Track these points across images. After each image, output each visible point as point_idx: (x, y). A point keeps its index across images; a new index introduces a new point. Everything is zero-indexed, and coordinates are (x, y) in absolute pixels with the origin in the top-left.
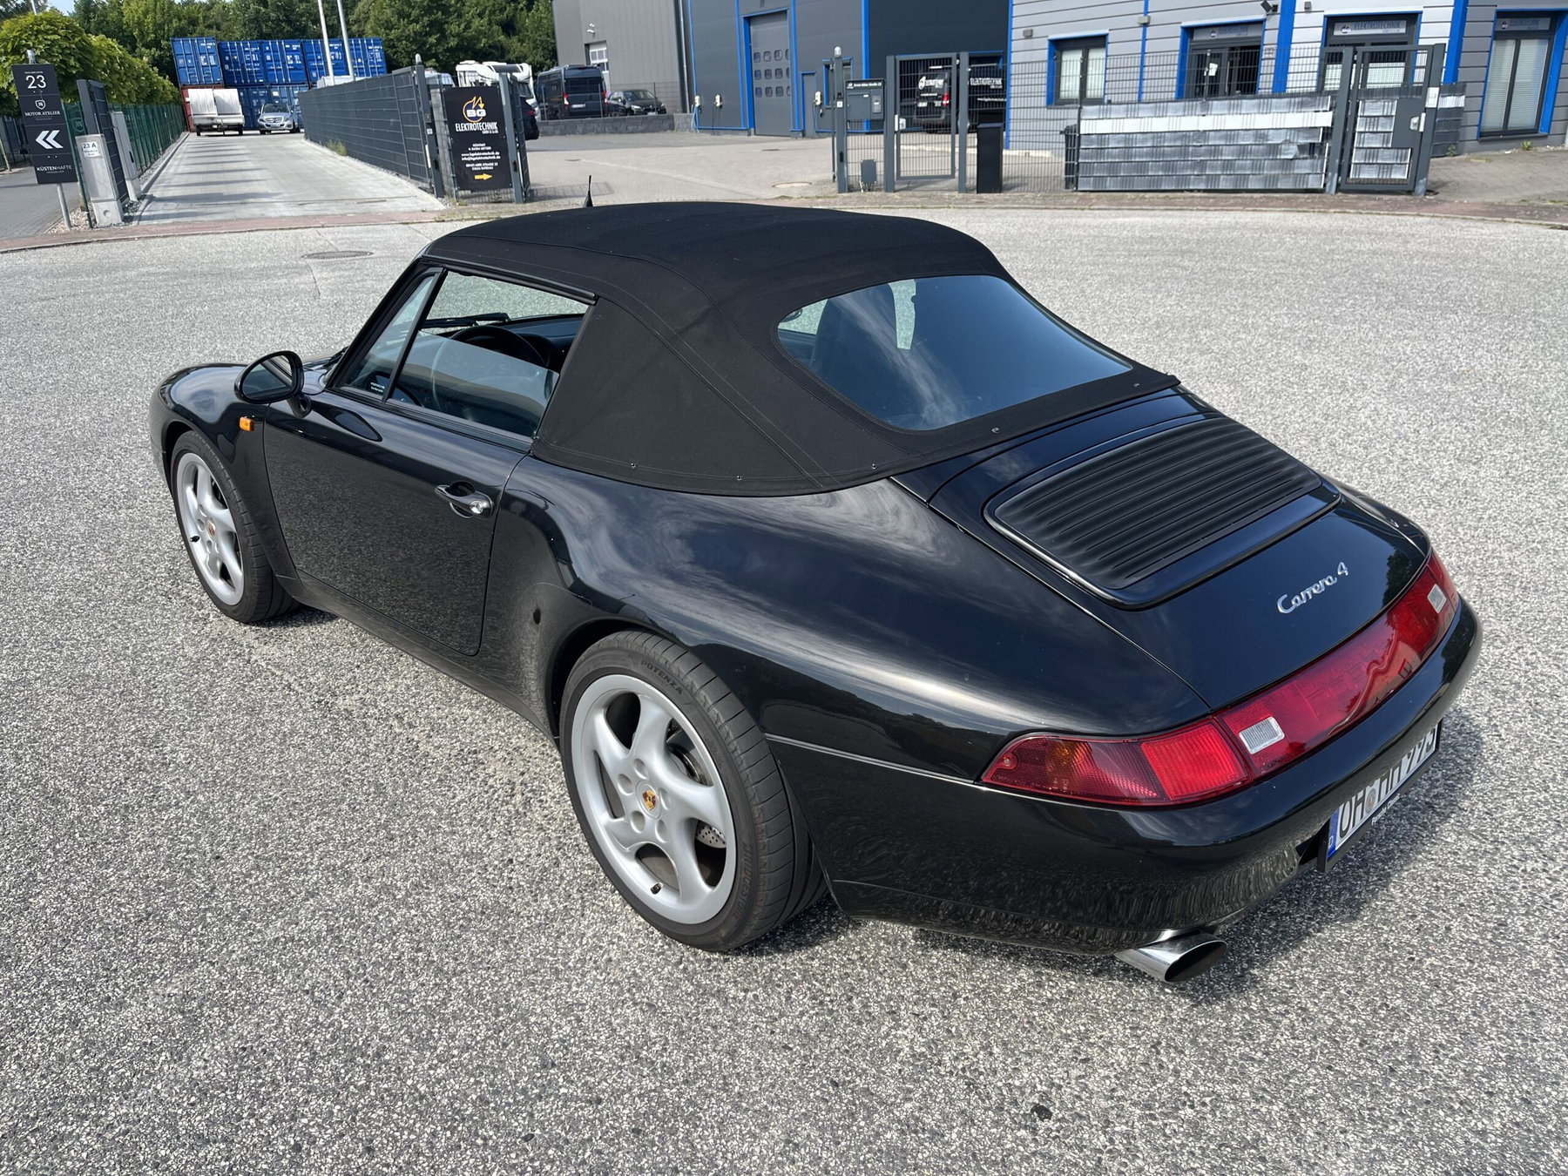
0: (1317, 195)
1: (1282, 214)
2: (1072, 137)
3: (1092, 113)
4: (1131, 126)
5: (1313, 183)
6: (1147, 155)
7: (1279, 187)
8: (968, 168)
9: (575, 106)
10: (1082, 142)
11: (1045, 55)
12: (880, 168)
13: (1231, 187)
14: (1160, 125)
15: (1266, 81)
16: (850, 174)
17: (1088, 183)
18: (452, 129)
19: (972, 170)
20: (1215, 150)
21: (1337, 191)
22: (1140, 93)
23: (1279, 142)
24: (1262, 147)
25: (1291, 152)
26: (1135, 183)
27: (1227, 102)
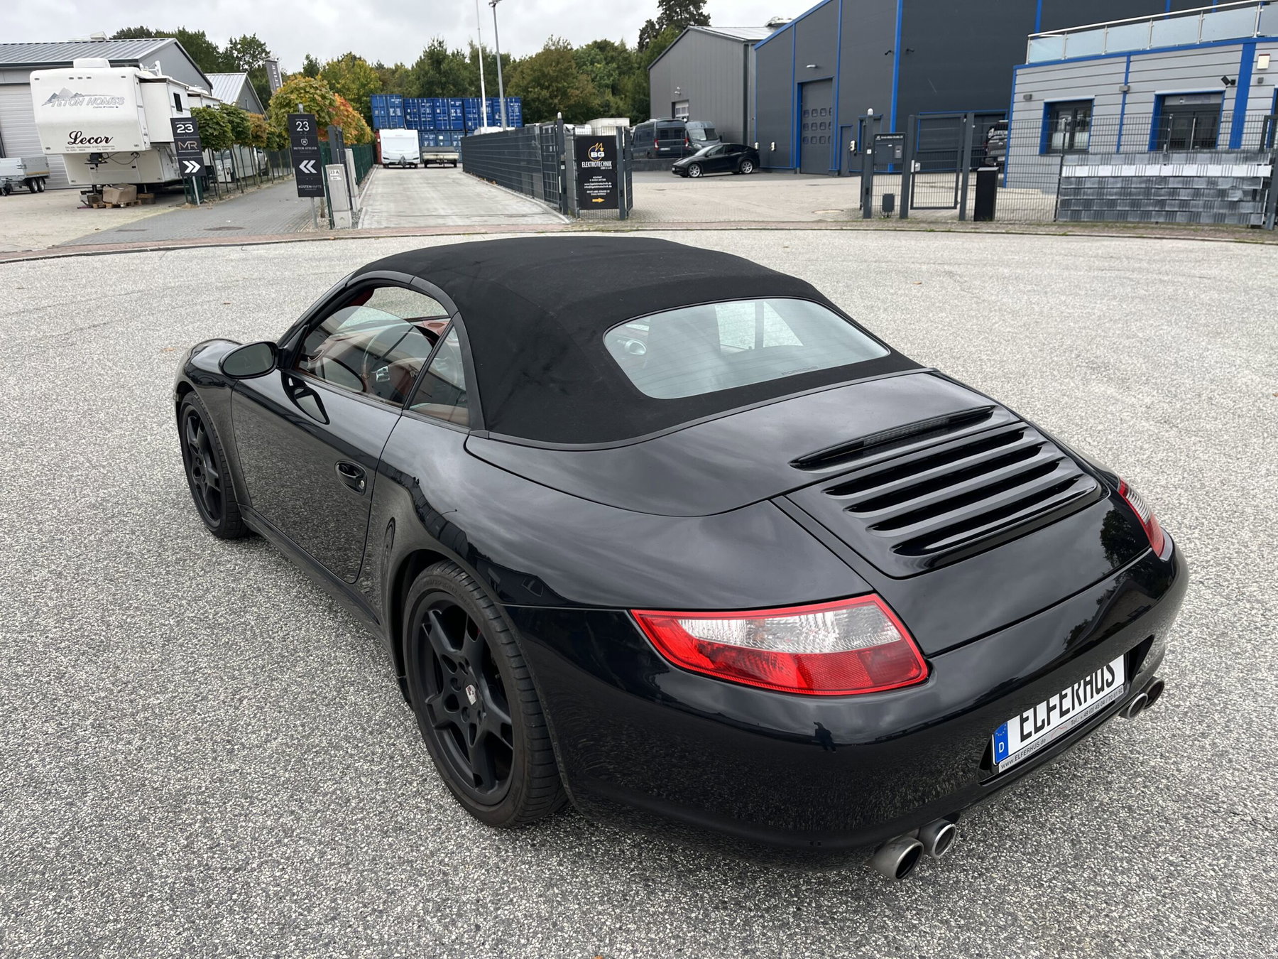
0: (1258, 230)
1: (1225, 244)
3: (1072, 161)
5: (1254, 220)
8: (968, 202)
9: (662, 149)
10: (1062, 183)
11: (1040, 114)
14: (1128, 171)
15: (1224, 139)
16: (874, 204)
17: (1066, 215)
18: (579, 165)
20: (1174, 191)
21: (1273, 228)
22: (1119, 145)
23: (1227, 187)
24: (1212, 191)
25: (1236, 196)
26: (1105, 216)
27: (1185, 155)
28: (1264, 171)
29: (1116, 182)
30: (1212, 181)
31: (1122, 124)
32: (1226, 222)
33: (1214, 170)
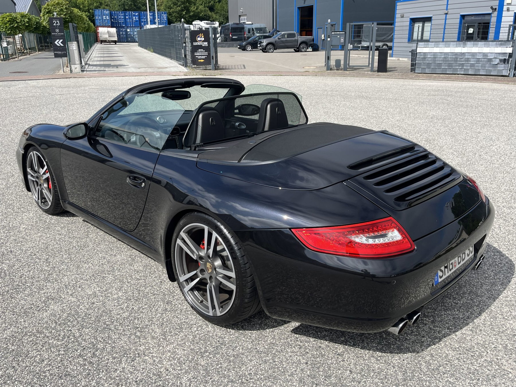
0: (506, 78)
1: (491, 84)
2: (414, 54)
3: (421, 45)
4: (436, 50)
5: (504, 73)
6: (442, 61)
7: (492, 74)
8: (375, 63)
9: (234, 37)
10: (417, 55)
11: (408, 23)
12: (342, 62)
13: (473, 74)
14: (447, 50)
15: (491, 35)
16: (331, 64)
17: (419, 70)
18: (192, 44)
19: (376, 64)
20: (468, 60)
21: (513, 77)
22: (443, 38)
23: (492, 57)
24: (485, 59)
25: (496, 62)
26: (437, 71)
27: (473, 43)
28: (509, 50)
29: (442, 55)
30: (485, 55)
31: (445, 29)
33: (486, 50)
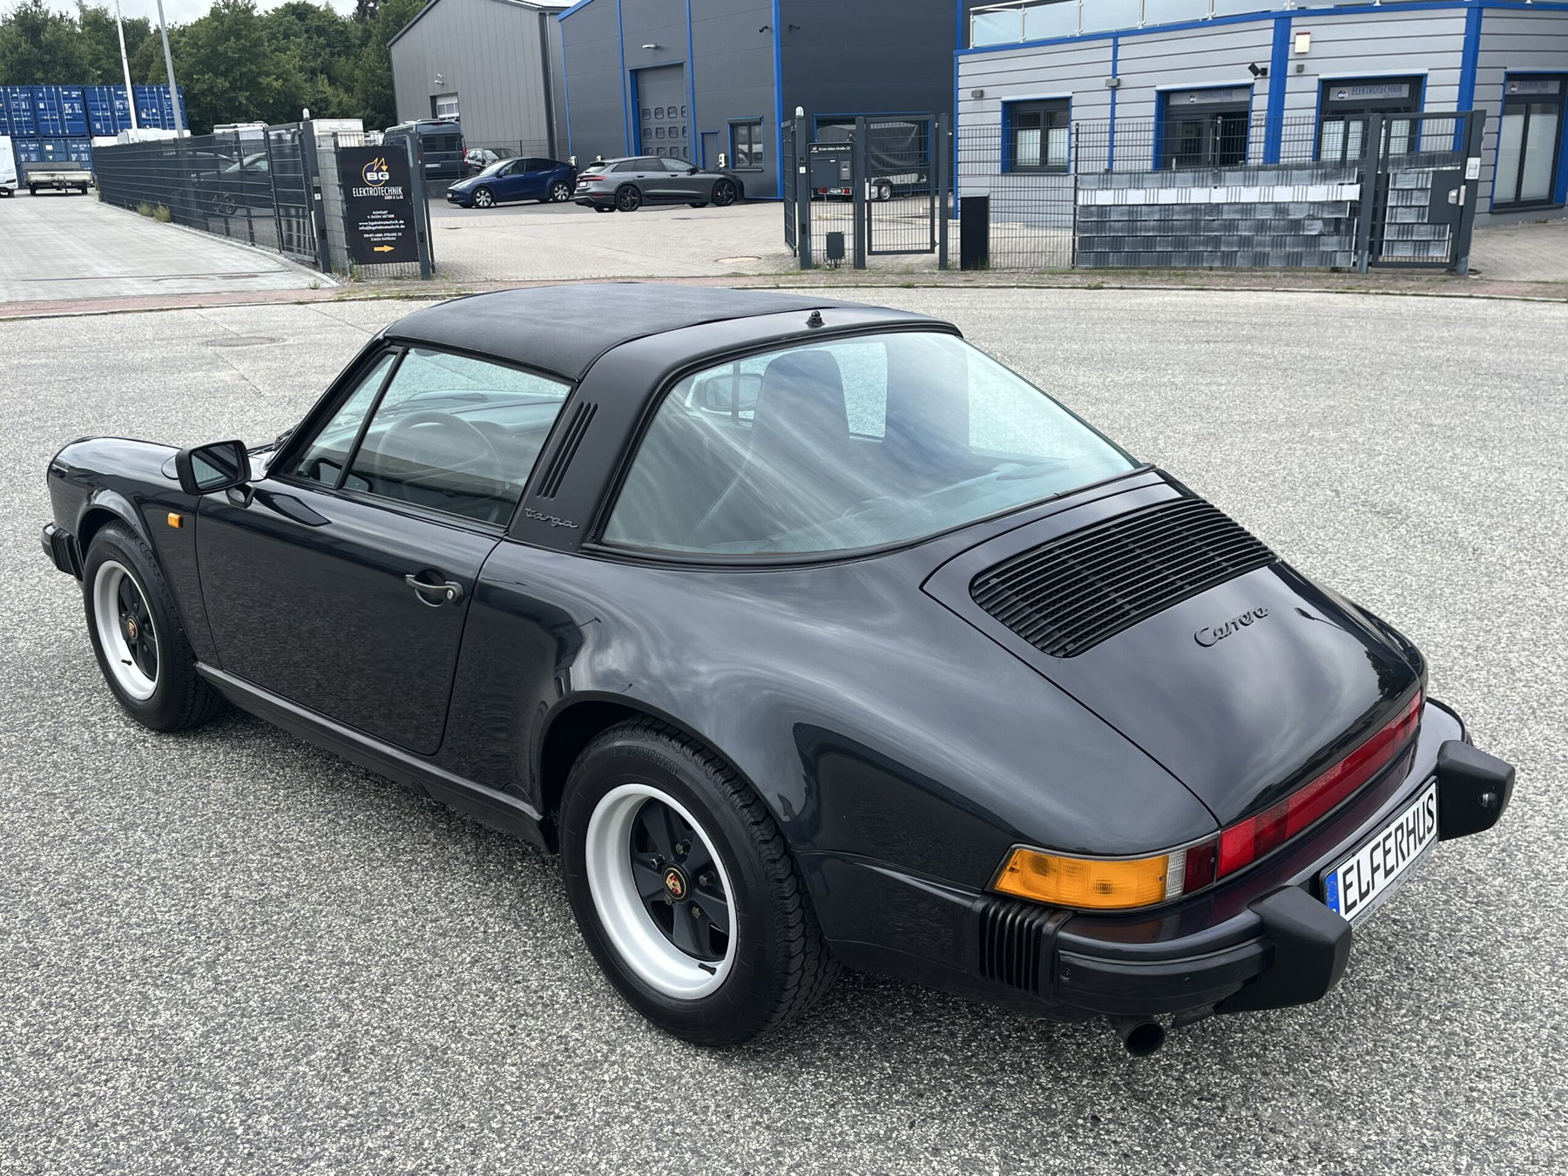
3: (1091, 183)
5: (1340, 261)
6: (1153, 229)
8: (950, 243)
10: (1079, 214)
11: (997, 117)
15: (1255, 150)
16: (813, 248)
17: (1088, 260)
18: (348, 193)
19: (955, 244)
20: (1230, 226)
21: (1368, 271)
22: (1111, 160)
23: (1301, 217)
24: (1282, 222)
25: (1315, 228)
26: (1141, 259)
27: (1242, 173)
28: (1351, 192)
29: (1152, 213)
30: (1281, 209)
31: (1112, 132)
32: (1303, 265)
